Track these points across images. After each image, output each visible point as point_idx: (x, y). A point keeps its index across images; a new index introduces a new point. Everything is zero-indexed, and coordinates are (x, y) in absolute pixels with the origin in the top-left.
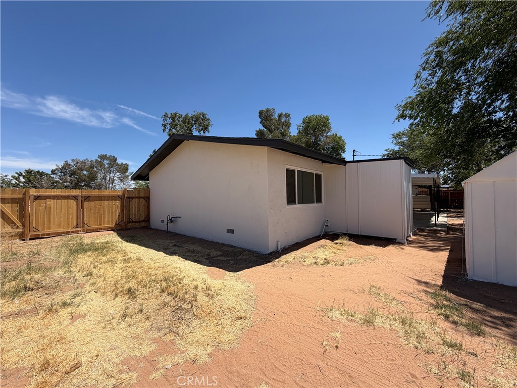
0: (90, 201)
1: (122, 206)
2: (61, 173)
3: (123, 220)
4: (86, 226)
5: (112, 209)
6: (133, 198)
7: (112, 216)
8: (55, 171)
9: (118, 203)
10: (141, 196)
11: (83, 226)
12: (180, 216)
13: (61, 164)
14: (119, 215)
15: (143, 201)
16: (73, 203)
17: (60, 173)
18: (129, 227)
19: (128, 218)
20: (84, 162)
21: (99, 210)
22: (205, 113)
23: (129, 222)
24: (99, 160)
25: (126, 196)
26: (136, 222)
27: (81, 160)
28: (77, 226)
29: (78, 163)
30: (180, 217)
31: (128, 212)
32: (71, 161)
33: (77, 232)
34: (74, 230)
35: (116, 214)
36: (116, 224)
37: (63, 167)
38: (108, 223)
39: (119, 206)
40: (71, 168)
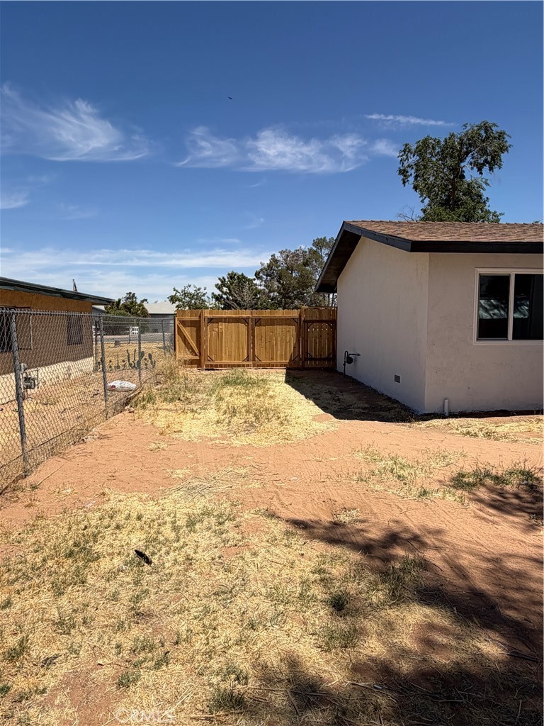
0: (260, 325)
1: (298, 335)
2: (267, 276)
3: (299, 355)
4: (256, 359)
5: (286, 338)
6: (313, 322)
7: (286, 348)
8: (259, 273)
9: (293, 329)
10: (324, 319)
11: (254, 360)
12: (359, 353)
13: (267, 261)
14: (294, 348)
15: (326, 328)
16: (243, 327)
17: (265, 277)
18: (306, 366)
19: (305, 352)
20: (296, 255)
21: (271, 338)
22: (490, 122)
23: (306, 359)
24: (314, 248)
25: (303, 319)
26: (315, 359)
27: (293, 251)
28: (248, 359)
29: (288, 256)
30: (359, 355)
31: (306, 343)
32: (279, 255)
33: (248, 366)
34: (245, 363)
35: (290, 345)
36: (290, 360)
37: (269, 266)
38: (281, 358)
39: (295, 333)
40: (279, 266)
